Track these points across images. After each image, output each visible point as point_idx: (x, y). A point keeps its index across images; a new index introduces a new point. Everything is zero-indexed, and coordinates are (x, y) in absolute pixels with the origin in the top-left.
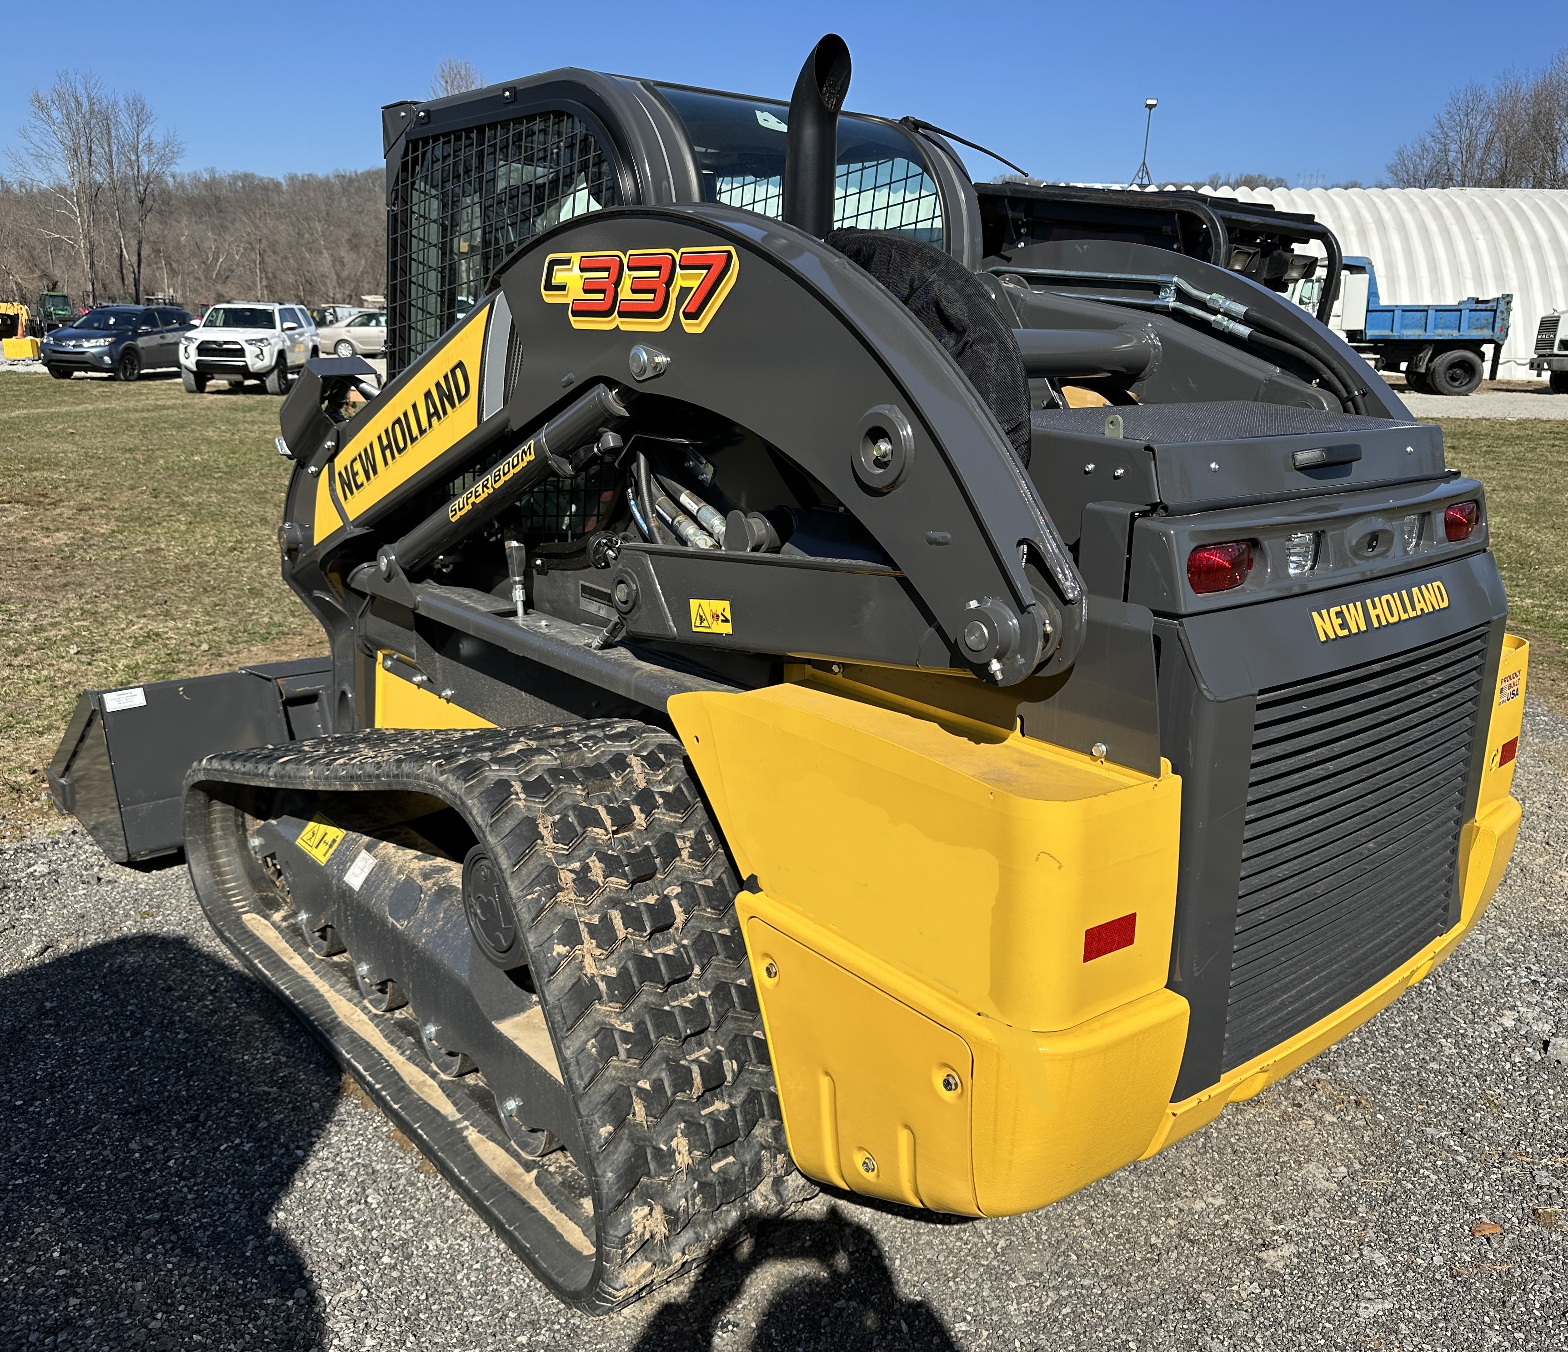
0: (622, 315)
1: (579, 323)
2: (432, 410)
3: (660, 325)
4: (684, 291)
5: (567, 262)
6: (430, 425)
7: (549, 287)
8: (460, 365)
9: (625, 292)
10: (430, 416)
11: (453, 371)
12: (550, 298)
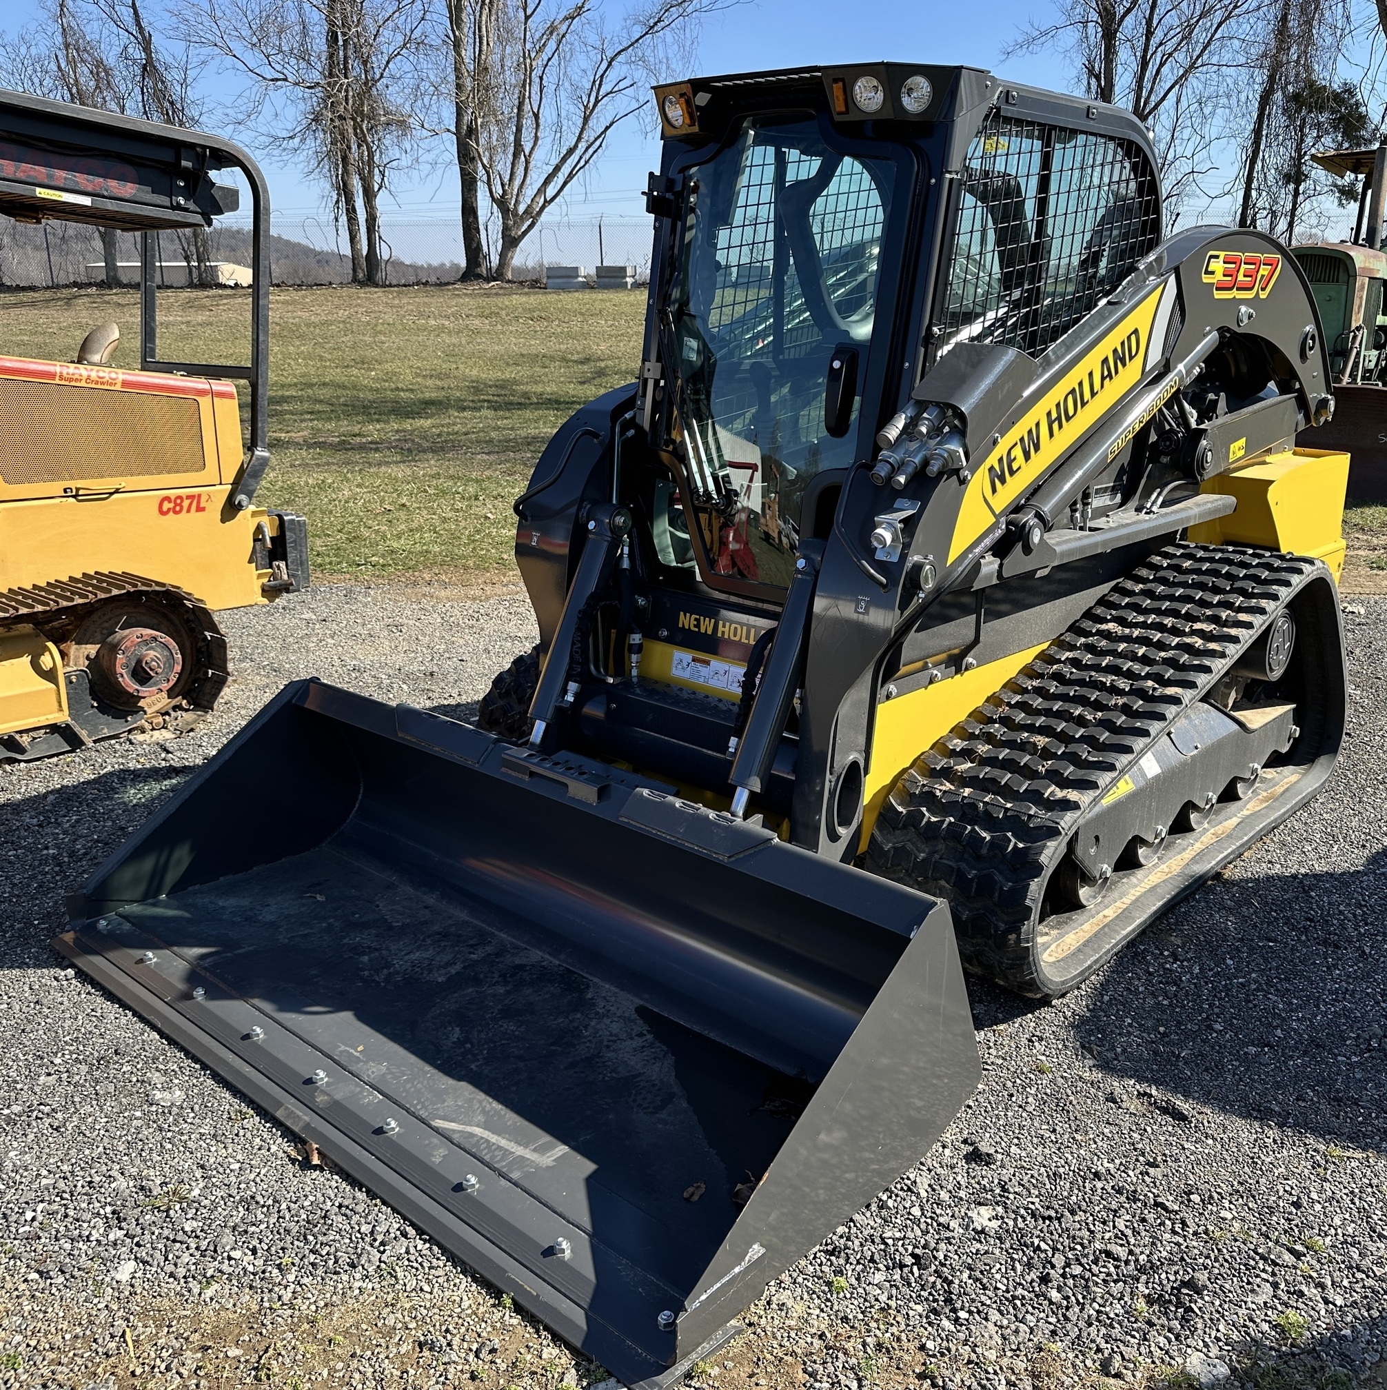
0: (1238, 289)
1: (1218, 295)
2: (1106, 373)
3: (1249, 295)
4: (1263, 276)
5: (1217, 257)
6: (1102, 386)
7: (1207, 272)
8: (1136, 332)
9: (1241, 277)
10: (1103, 378)
11: (1129, 338)
12: (1206, 279)
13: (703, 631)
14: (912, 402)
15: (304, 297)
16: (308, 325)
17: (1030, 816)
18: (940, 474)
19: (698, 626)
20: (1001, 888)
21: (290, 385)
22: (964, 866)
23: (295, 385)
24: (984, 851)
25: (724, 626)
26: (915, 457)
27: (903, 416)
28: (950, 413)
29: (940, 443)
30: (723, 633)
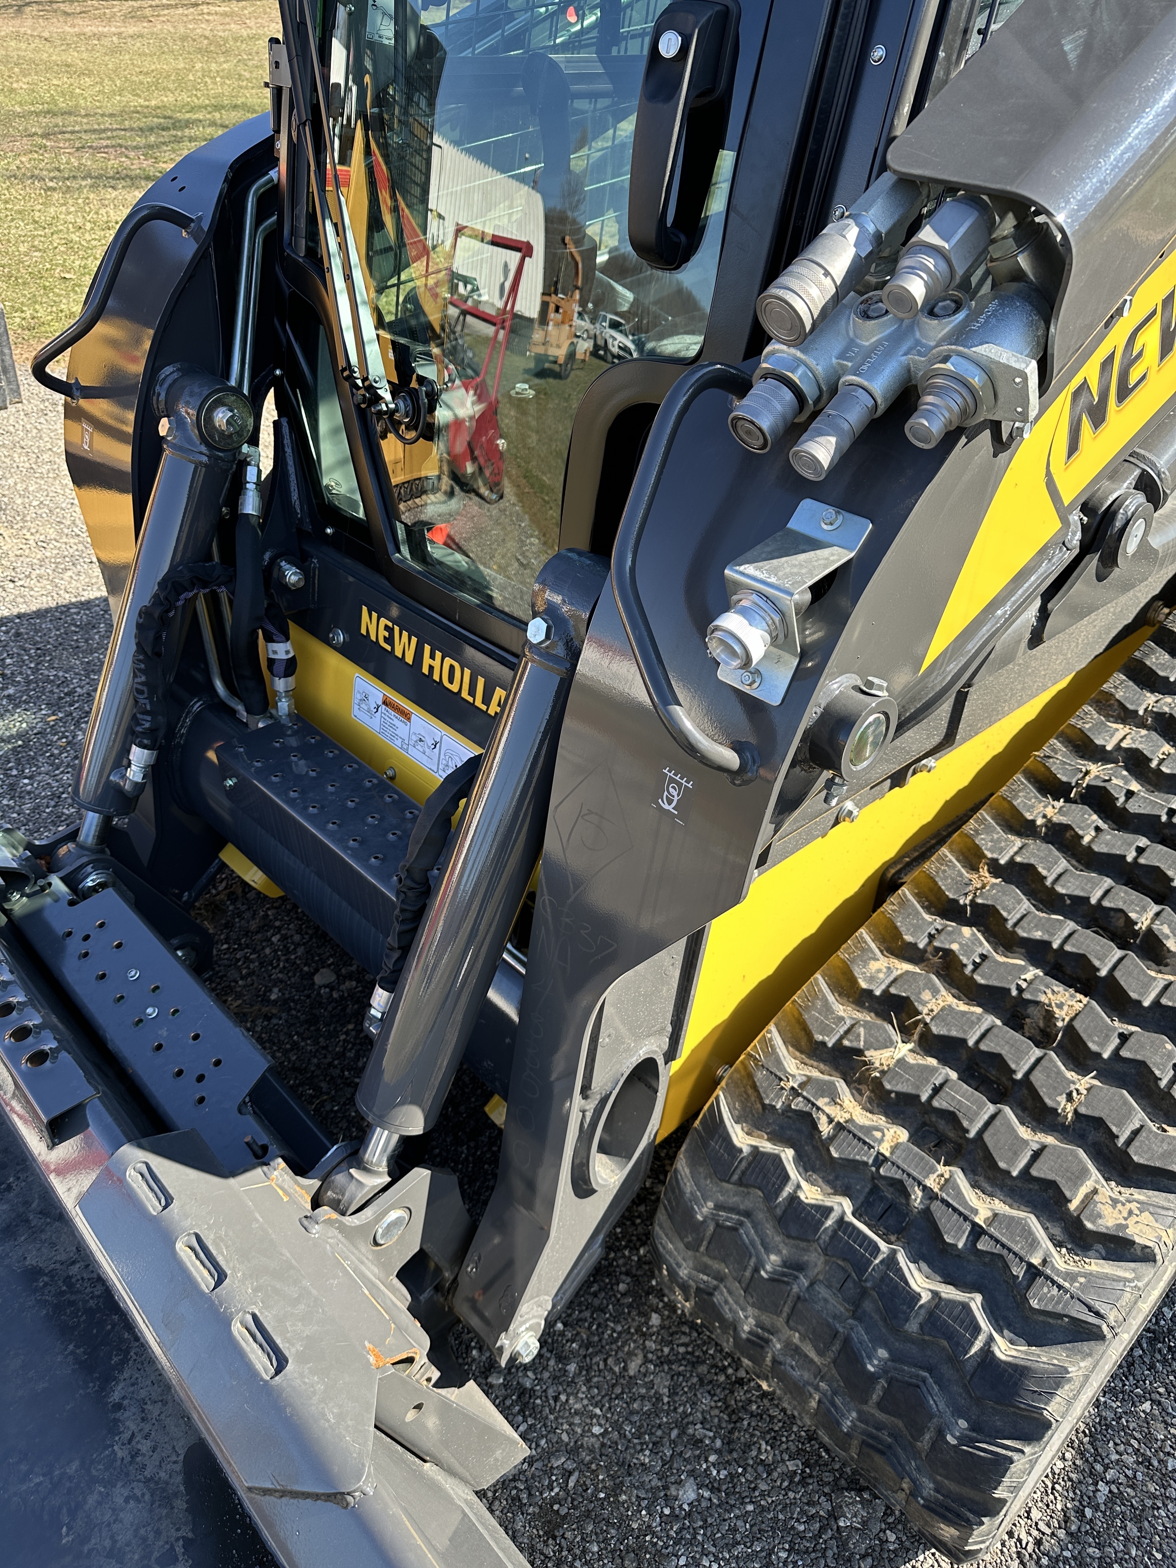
13: (398, 653)
14: (887, 179)
15: (244, 8)
16: (236, 40)
17: (1034, 1273)
18: (950, 438)
19: (390, 640)
20: (940, 1434)
21: (200, 107)
22: (860, 1334)
23: (205, 107)
24: (913, 1326)
25: (432, 657)
26: (871, 374)
27: (853, 232)
28: (1007, 225)
29: (961, 336)
30: (431, 668)
